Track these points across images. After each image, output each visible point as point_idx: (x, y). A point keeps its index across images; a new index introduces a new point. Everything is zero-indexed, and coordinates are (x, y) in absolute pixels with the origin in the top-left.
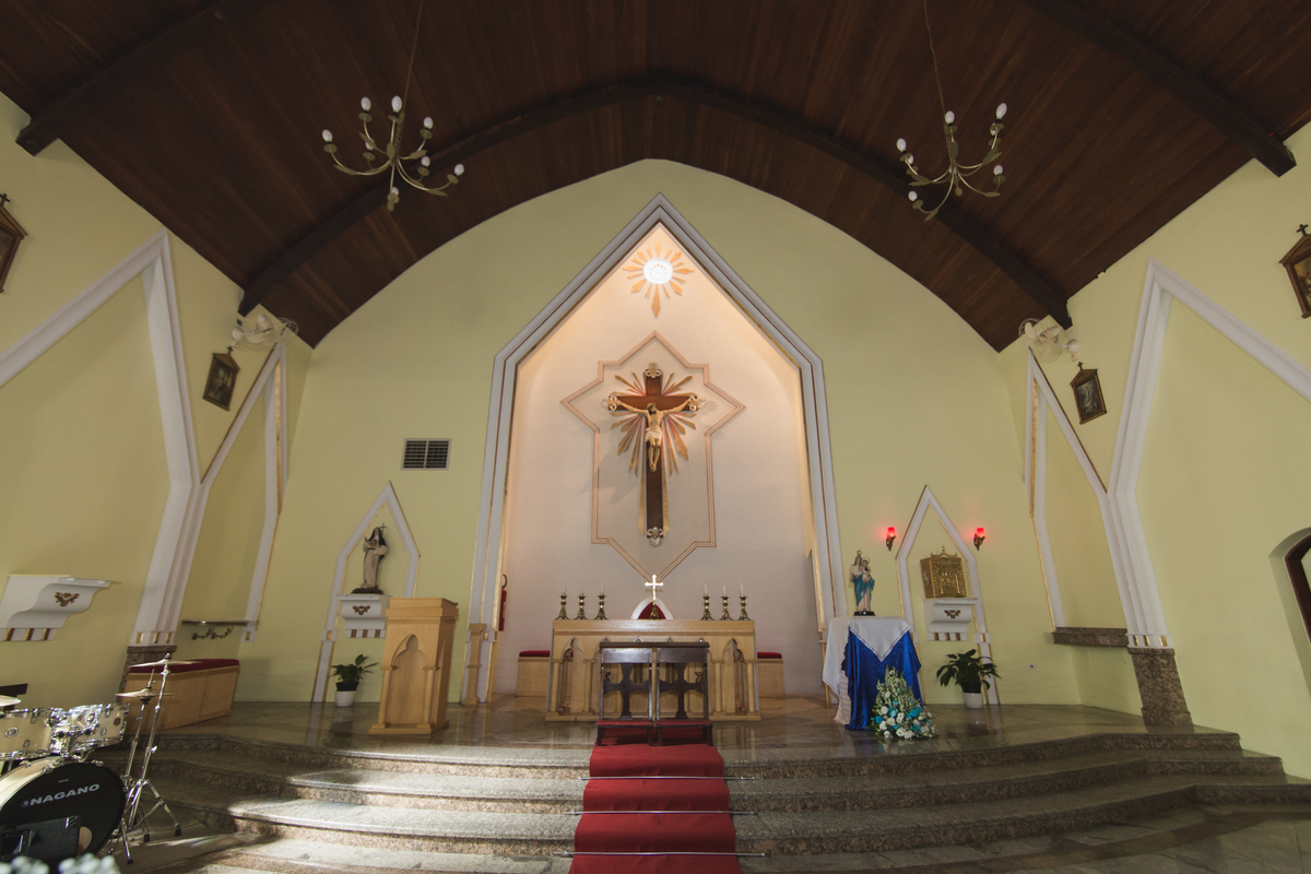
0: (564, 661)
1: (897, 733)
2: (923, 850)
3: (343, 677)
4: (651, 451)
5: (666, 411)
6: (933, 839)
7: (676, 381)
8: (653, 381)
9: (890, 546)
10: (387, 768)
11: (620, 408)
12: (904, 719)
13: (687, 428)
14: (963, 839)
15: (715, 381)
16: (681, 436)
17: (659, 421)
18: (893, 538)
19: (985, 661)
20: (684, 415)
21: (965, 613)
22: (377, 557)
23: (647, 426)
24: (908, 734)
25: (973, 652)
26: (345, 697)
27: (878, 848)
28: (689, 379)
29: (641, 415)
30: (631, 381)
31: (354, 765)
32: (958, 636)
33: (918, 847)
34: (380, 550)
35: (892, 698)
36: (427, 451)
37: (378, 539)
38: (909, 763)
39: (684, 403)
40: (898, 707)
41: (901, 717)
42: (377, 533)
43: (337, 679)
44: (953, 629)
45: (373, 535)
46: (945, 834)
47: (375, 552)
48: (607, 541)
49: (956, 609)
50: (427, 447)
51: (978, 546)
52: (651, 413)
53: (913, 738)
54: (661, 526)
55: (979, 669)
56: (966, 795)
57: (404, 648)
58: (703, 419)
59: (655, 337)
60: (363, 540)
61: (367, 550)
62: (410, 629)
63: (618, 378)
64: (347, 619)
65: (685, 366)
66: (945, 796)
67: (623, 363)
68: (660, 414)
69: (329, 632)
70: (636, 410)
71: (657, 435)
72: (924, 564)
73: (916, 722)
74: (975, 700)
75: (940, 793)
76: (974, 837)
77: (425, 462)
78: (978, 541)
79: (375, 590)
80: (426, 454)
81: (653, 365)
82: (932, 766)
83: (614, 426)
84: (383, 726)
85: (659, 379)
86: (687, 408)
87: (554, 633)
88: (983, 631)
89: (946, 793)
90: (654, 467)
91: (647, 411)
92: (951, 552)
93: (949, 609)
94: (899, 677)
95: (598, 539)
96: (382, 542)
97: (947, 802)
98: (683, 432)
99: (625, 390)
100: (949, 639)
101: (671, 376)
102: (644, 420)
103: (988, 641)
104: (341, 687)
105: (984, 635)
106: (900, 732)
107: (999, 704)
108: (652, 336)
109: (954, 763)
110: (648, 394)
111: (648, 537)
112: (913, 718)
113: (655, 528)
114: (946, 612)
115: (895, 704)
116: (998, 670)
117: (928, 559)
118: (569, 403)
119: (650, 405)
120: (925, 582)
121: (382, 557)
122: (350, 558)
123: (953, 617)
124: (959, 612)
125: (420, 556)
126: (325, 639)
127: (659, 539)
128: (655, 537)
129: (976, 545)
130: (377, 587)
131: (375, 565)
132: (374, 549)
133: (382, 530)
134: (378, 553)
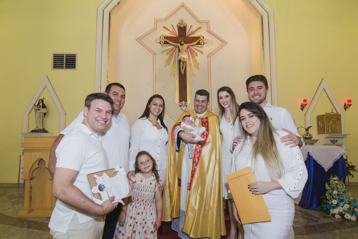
4: (182, 63)
5: (188, 44)
7: (193, 29)
8: (182, 29)
9: (302, 109)
11: (166, 43)
13: (199, 53)
15: (212, 29)
16: (196, 57)
17: (185, 49)
18: (306, 105)
20: (197, 47)
21: (340, 141)
23: (179, 51)
28: (200, 28)
29: (176, 47)
30: (171, 29)
34: (44, 110)
35: (338, 195)
36: (65, 59)
37: (41, 105)
39: (197, 41)
41: (347, 206)
42: (41, 102)
45: (39, 103)
47: (40, 111)
49: (336, 139)
50: (65, 58)
52: (181, 45)
54: (186, 101)
58: (206, 49)
59: (183, 6)
60: (34, 106)
61: (36, 110)
63: (164, 27)
65: (198, 21)
67: (166, 19)
68: (186, 46)
70: (173, 43)
71: (184, 56)
72: (320, 118)
77: (64, 65)
79: (44, 131)
80: (65, 61)
81: (182, 20)
83: (163, 52)
85: (185, 28)
86: (199, 43)
90: (183, 73)
91: (179, 44)
92: (335, 112)
93: (332, 139)
96: (44, 106)
98: (197, 55)
99: (168, 34)
101: (191, 26)
102: (177, 49)
103: (346, 154)
107: (348, 182)
108: (181, 5)
110: (179, 36)
111: (180, 106)
113: (183, 102)
114: (331, 141)
117: (324, 115)
118: (140, 40)
119: (181, 40)
120: (319, 126)
121: (45, 114)
122: (30, 115)
123: (334, 143)
124: (337, 141)
125: (66, 114)
126: (21, 154)
127: (185, 107)
128: (183, 106)
129: (345, 108)
130: (44, 129)
131: (41, 118)
132: (40, 110)
133: (43, 99)
134: (42, 112)
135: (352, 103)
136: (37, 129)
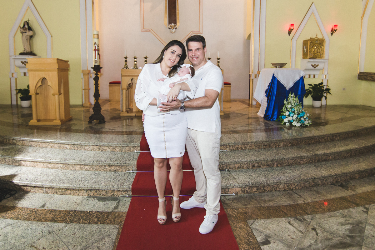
0: (128, 89)
1: (293, 124)
2: (315, 188)
3: (22, 94)
6: (320, 183)
9: (289, 34)
10: (34, 145)
12: (297, 118)
14: (335, 182)
18: (292, 30)
19: (325, 87)
21: (321, 66)
22: (28, 37)
24: (298, 125)
25: (322, 83)
26: (25, 104)
27: (293, 188)
31: (17, 143)
32: (314, 76)
33: (313, 186)
34: (30, 33)
35: (291, 108)
37: (27, 27)
38: (303, 141)
40: (294, 112)
41: (295, 116)
42: (26, 24)
43: (19, 95)
44: (312, 73)
45: (24, 25)
46: (326, 180)
47: (27, 34)
48: (149, 30)
49: (317, 64)
51: (332, 34)
53: (300, 126)
54: (175, 23)
55: (323, 91)
56: (332, 157)
57: (40, 84)
60: (20, 28)
61: (22, 33)
62: (42, 75)
64: (20, 67)
66: (322, 158)
69: (13, 74)
72: (305, 43)
73: (302, 119)
74: (317, 104)
75: (320, 157)
76: (339, 180)
78: (333, 32)
79: (31, 54)
82: (313, 141)
84: (36, 121)
87: (122, 76)
88: (326, 73)
89: (323, 157)
92: (320, 37)
93: (313, 64)
94: (296, 97)
95: (144, 29)
96: (30, 29)
97: (323, 161)
100: (310, 77)
103: (327, 78)
104: (22, 99)
105: (326, 76)
106: (294, 123)
107: (326, 105)
109: (323, 140)
111: (169, 28)
112: (301, 117)
113: (173, 24)
114: (312, 65)
115: (293, 110)
116: (331, 91)
117: (308, 40)
120: (304, 51)
121: (31, 37)
122: (15, 37)
123: (314, 68)
124: (318, 65)
125: (52, 36)
126: (11, 77)
127: (174, 29)
128: (173, 28)
129: (331, 33)
130: (31, 52)
131: (28, 41)
132: (26, 32)
133: (28, 22)
134: (28, 35)
135: (338, 28)
136: (25, 52)
